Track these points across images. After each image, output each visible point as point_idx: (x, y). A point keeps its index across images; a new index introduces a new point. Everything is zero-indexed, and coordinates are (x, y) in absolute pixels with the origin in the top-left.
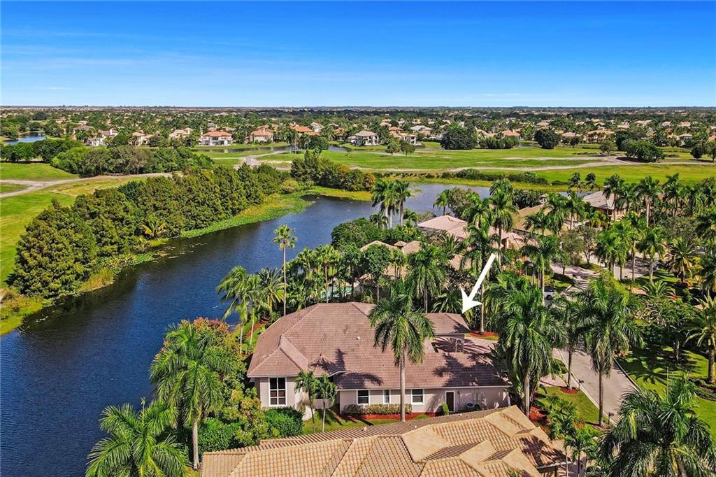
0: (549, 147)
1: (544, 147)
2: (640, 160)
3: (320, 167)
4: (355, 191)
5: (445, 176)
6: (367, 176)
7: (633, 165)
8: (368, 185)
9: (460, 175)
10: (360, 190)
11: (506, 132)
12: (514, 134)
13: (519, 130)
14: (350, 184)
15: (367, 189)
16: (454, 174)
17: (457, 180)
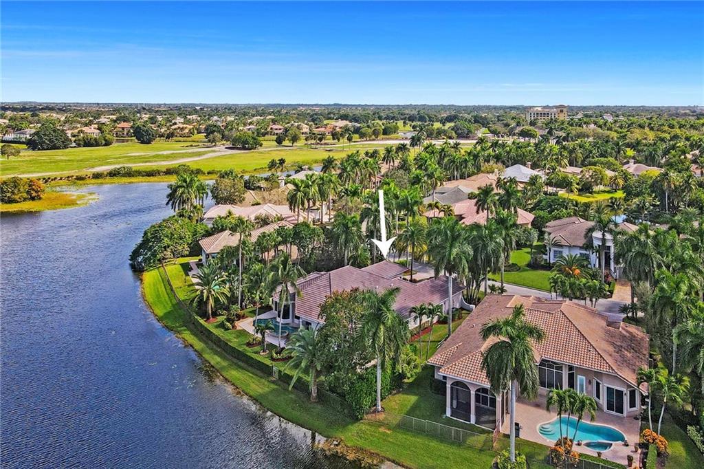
0: (149, 142)
1: (144, 142)
2: (244, 148)
4: (18, 202)
5: (97, 176)
6: (31, 183)
7: (244, 153)
8: (34, 194)
9: (113, 174)
10: (25, 199)
11: (86, 129)
12: (93, 130)
13: (96, 126)
14: (9, 195)
15: (33, 199)
16: (105, 173)
17: (115, 179)
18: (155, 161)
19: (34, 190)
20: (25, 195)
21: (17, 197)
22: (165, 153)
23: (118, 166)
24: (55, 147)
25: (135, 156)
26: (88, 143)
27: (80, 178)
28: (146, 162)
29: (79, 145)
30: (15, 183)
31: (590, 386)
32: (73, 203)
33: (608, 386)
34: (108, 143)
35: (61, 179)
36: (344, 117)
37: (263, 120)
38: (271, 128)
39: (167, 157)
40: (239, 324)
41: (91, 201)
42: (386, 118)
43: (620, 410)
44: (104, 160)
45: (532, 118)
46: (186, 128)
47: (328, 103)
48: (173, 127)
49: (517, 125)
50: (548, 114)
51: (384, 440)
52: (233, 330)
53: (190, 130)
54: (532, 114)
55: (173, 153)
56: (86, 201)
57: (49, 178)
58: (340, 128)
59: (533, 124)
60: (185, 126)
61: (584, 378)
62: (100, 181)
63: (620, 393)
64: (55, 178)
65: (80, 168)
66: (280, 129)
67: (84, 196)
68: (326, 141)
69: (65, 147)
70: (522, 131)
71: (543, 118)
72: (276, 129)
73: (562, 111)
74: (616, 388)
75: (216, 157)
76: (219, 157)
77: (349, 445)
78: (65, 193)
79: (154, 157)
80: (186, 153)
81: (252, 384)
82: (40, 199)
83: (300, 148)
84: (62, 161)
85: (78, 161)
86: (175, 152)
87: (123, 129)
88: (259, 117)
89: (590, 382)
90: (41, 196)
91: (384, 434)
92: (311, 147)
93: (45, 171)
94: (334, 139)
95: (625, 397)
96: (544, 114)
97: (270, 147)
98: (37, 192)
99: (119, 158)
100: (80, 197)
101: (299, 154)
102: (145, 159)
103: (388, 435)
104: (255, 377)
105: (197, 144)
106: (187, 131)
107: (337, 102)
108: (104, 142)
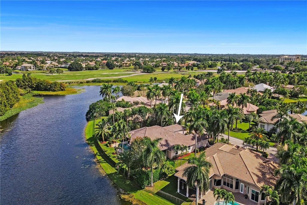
0: (112, 69)
1: (110, 69)
2: (148, 72)
3: (33, 82)
4: (57, 91)
5: (88, 82)
6: (61, 84)
7: (148, 74)
8: (62, 88)
9: (94, 81)
10: (59, 90)
11: (90, 63)
12: (93, 64)
13: (94, 62)
14: (53, 88)
15: (62, 90)
16: (91, 81)
17: (94, 84)
18: (111, 77)
19: (62, 87)
20: (59, 89)
21: (56, 89)
22: (116, 73)
23: (96, 78)
24: (77, 70)
25: (104, 74)
26: (90, 69)
27: (81, 83)
28: (108, 77)
29: (86, 70)
30: (55, 84)
31: (245, 188)
32: (75, 92)
33: (253, 189)
34: (97, 69)
35: (75, 83)
36: (195, 60)
37: (161, 60)
38: (162, 64)
39: (116, 75)
40: (113, 145)
41: (82, 92)
42: (214, 60)
43: (257, 200)
44: (92, 76)
45: (282, 61)
46: (128, 63)
47: (191, 53)
48: (123, 63)
49: (273, 64)
50: (291, 59)
51: (150, 198)
52: (110, 147)
53: (129, 64)
54: (283, 59)
55: (119, 74)
56: (80, 92)
57: (70, 82)
58: (191, 64)
59: (282, 64)
60: (127, 62)
61: (243, 184)
62: (88, 84)
63: (257, 193)
64: (73, 82)
65: (83, 78)
66: (165, 64)
67: (80, 90)
68: (183, 70)
69: (81, 70)
70: (274, 67)
71: (288, 61)
72: (164, 64)
73: (298, 58)
74: (256, 191)
75: (135, 76)
76: (136, 76)
77: (135, 198)
78: (74, 88)
79: (111, 75)
80: (124, 74)
81: (109, 169)
82: (65, 90)
83: (171, 73)
84: (77, 76)
85: (83, 76)
86: (120, 73)
87: (104, 63)
88: (159, 59)
89: (246, 186)
90: (65, 89)
91: (150, 196)
92: (175, 72)
93: (70, 79)
94: (187, 69)
95: (259, 196)
96: (289, 59)
97: (159, 72)
98: (63, 88)
99: (99, 75)
100: (79, 90)
101: (169, 75)
102: (107, 76)
103: (151, 197)
104: (111, 166)
105: (130, 70)
106: (128, 64)
107: (195, 53)
108: (95, 69)
